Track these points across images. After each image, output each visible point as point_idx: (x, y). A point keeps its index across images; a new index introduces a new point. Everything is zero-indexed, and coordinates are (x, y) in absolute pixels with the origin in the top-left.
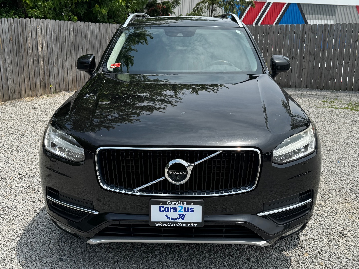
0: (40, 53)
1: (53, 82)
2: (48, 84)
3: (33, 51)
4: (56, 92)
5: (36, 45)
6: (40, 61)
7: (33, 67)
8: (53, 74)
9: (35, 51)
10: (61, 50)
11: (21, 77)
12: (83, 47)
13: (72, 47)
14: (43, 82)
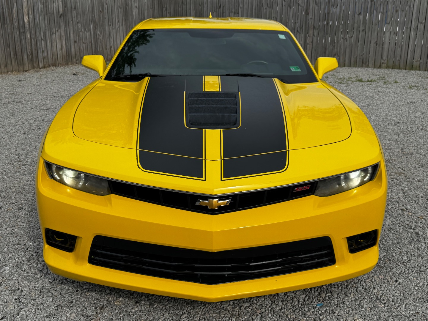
0: (27, 26)
1: (41, 56)
2: (36, 59)
3: (19, 23)
4: (44, 67)
5: (22, 17)
6: (26, 34)
7: (19, 40)
8: (41, 48)
9: (21, 23)
10: (49, 22)
11: (7, 50)
12: (74, 19)
13: (61, 20)
14: (31, 56)
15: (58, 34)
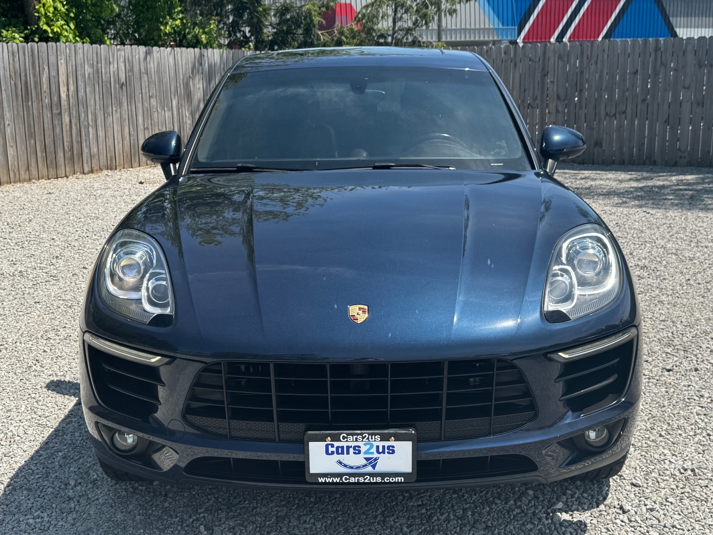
0: (64, 103)
1: (87, 153)
2: (79, 159)
3: (52, 100)
4: (92, 172)
5: (57, 89)
6: (63, 117)
7: (50, 126)
8: (88, 140)
9: (55, 99)
10: (101, 96)
11: (30, 143)
12: (143, 91)
13: (123, 92)
14: (70, 153)
15: (116, 116)
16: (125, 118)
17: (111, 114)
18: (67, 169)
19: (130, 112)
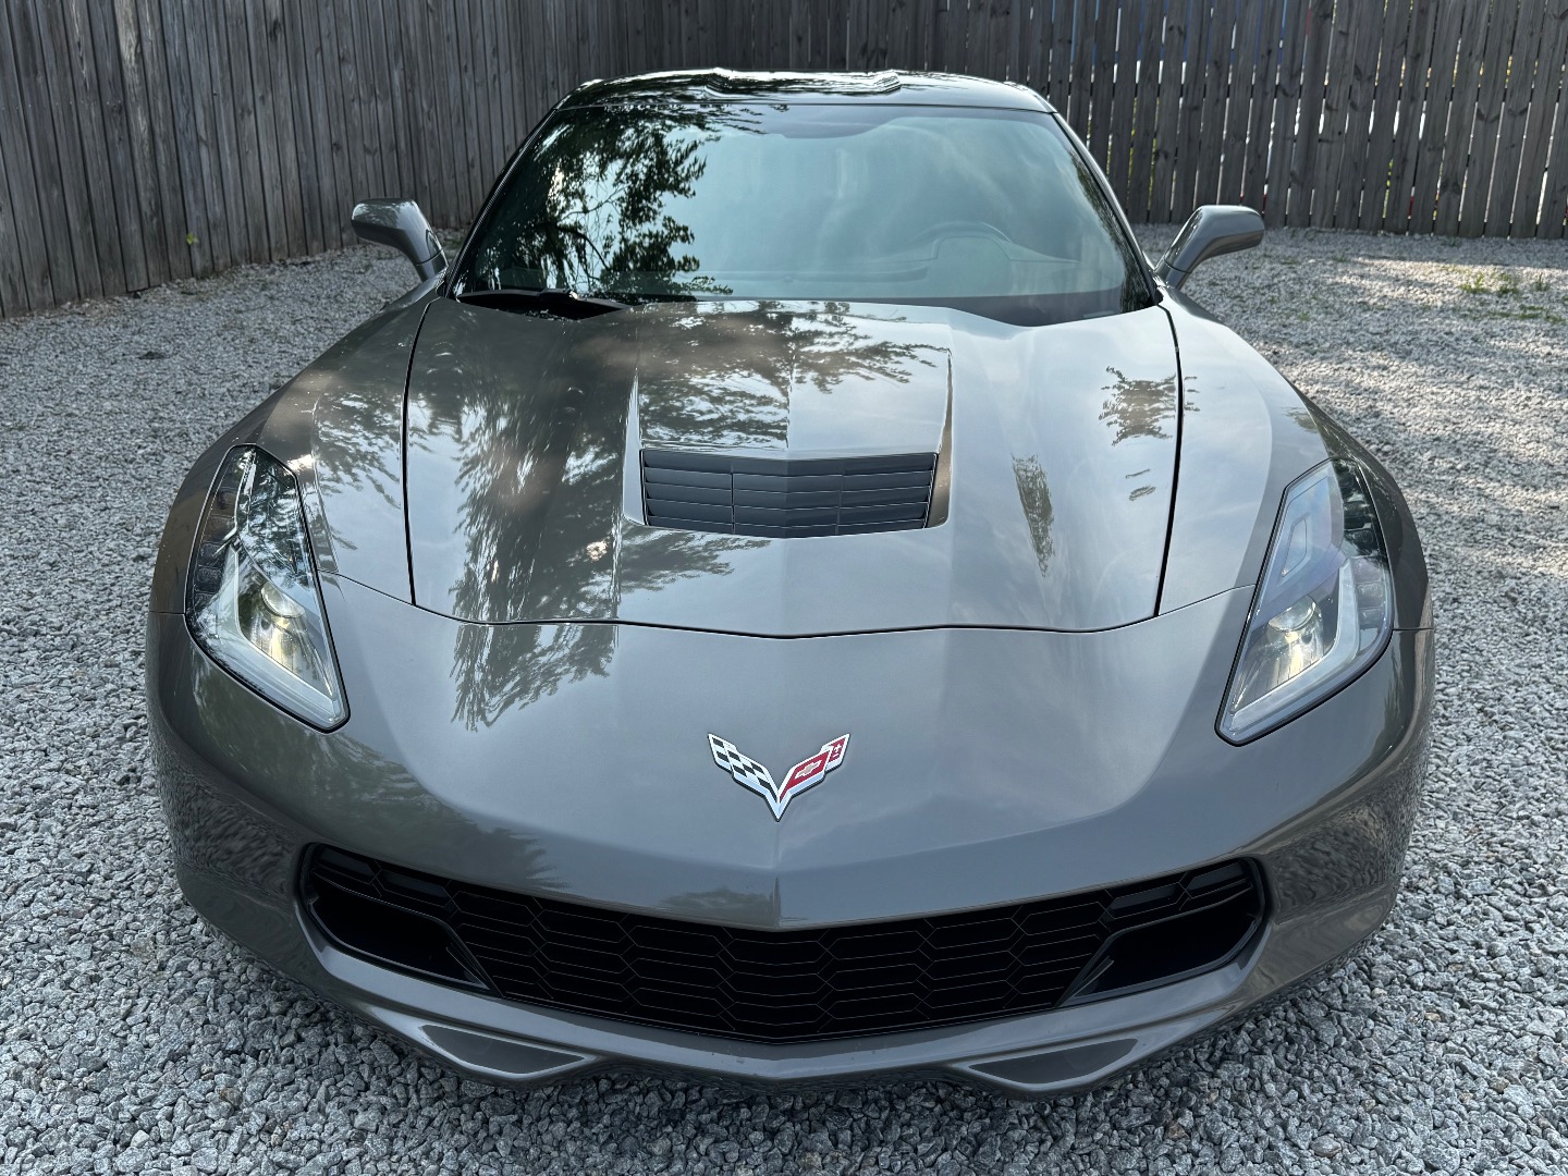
0: (132, 77)
1: (198, 218)
2: (179, 231)
3: (100, 68)
4: (212, 271)
5: (111, 36)
6: (132, 116)
7: (100, 146)
8: (199, 182)
9: (108, 65)
10: (226, 58)
11: (49, 197)
12: (326, 43)
13: (276, 47)
14: (155, 221)
15: (264, 113)
16: (286, 121)
17: (252, 109)
18: (151, 266)
19: (296, 103)
